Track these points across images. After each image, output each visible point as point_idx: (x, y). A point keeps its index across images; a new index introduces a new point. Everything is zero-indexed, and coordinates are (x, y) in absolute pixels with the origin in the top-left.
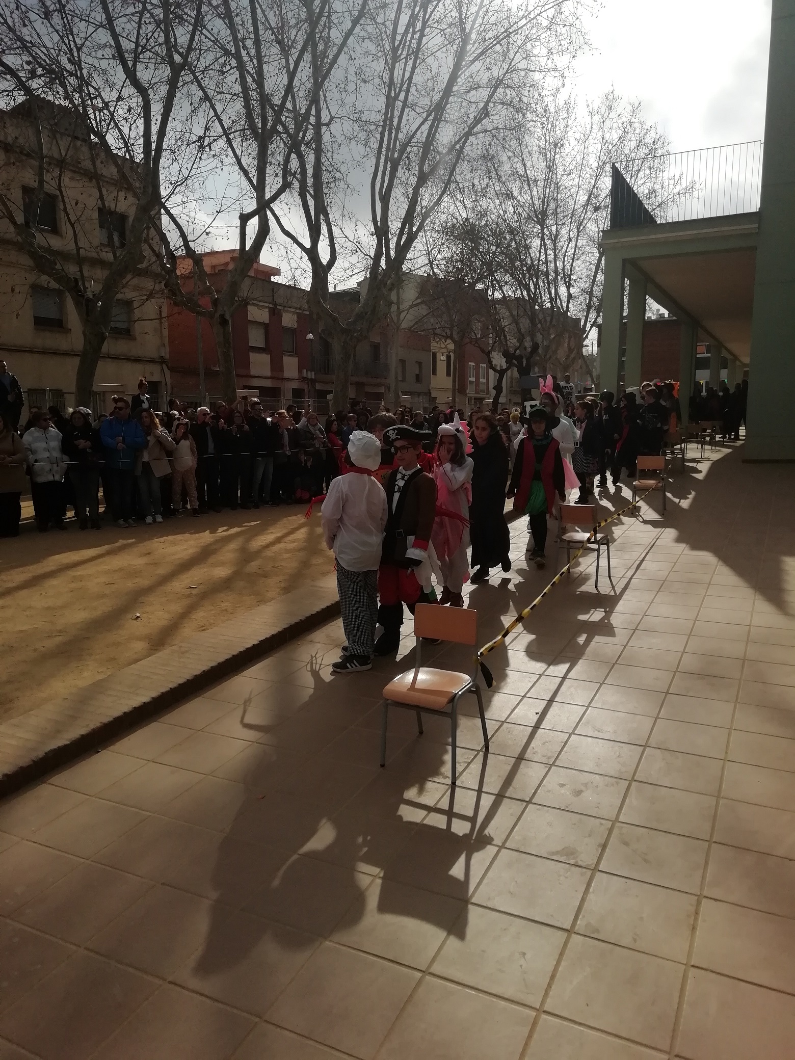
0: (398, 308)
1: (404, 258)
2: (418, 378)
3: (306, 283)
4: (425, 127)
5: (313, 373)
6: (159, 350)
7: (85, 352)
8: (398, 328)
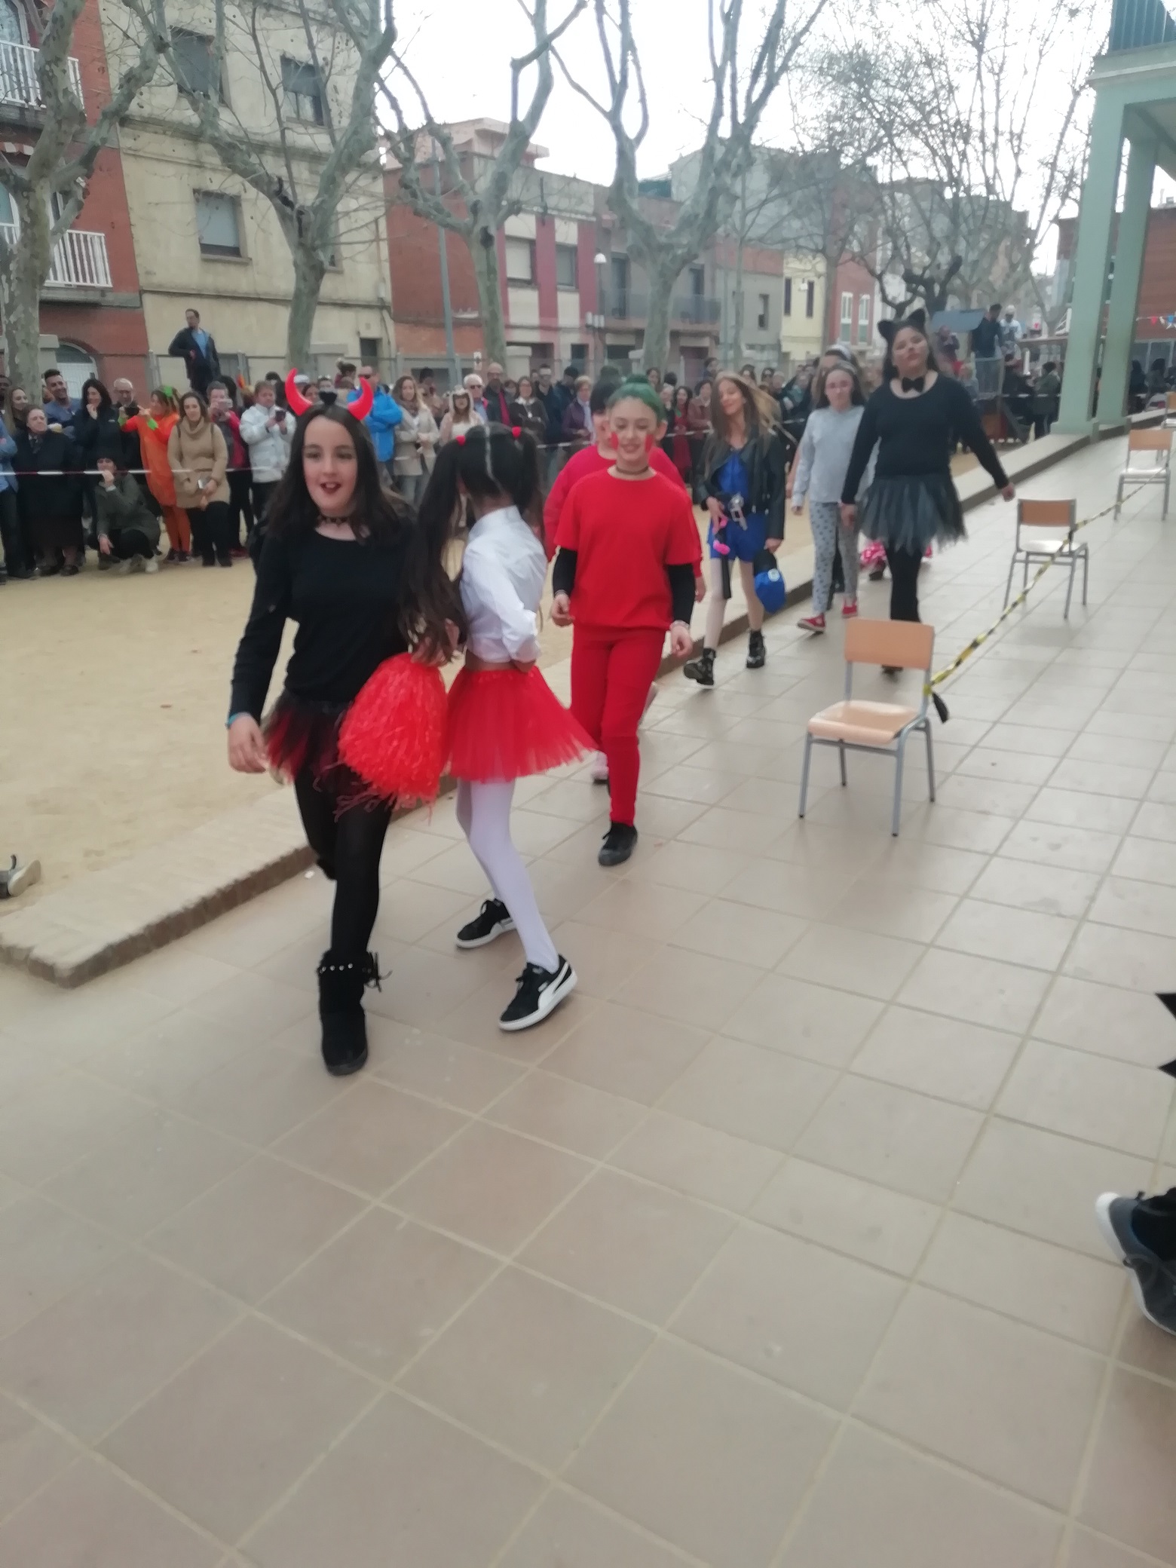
0: (743, 205)
1: (757, 120)
2: (762, 322)
5: (602, 318)
6: (376, 289)
7: (298, 294)
8: (742, 239)
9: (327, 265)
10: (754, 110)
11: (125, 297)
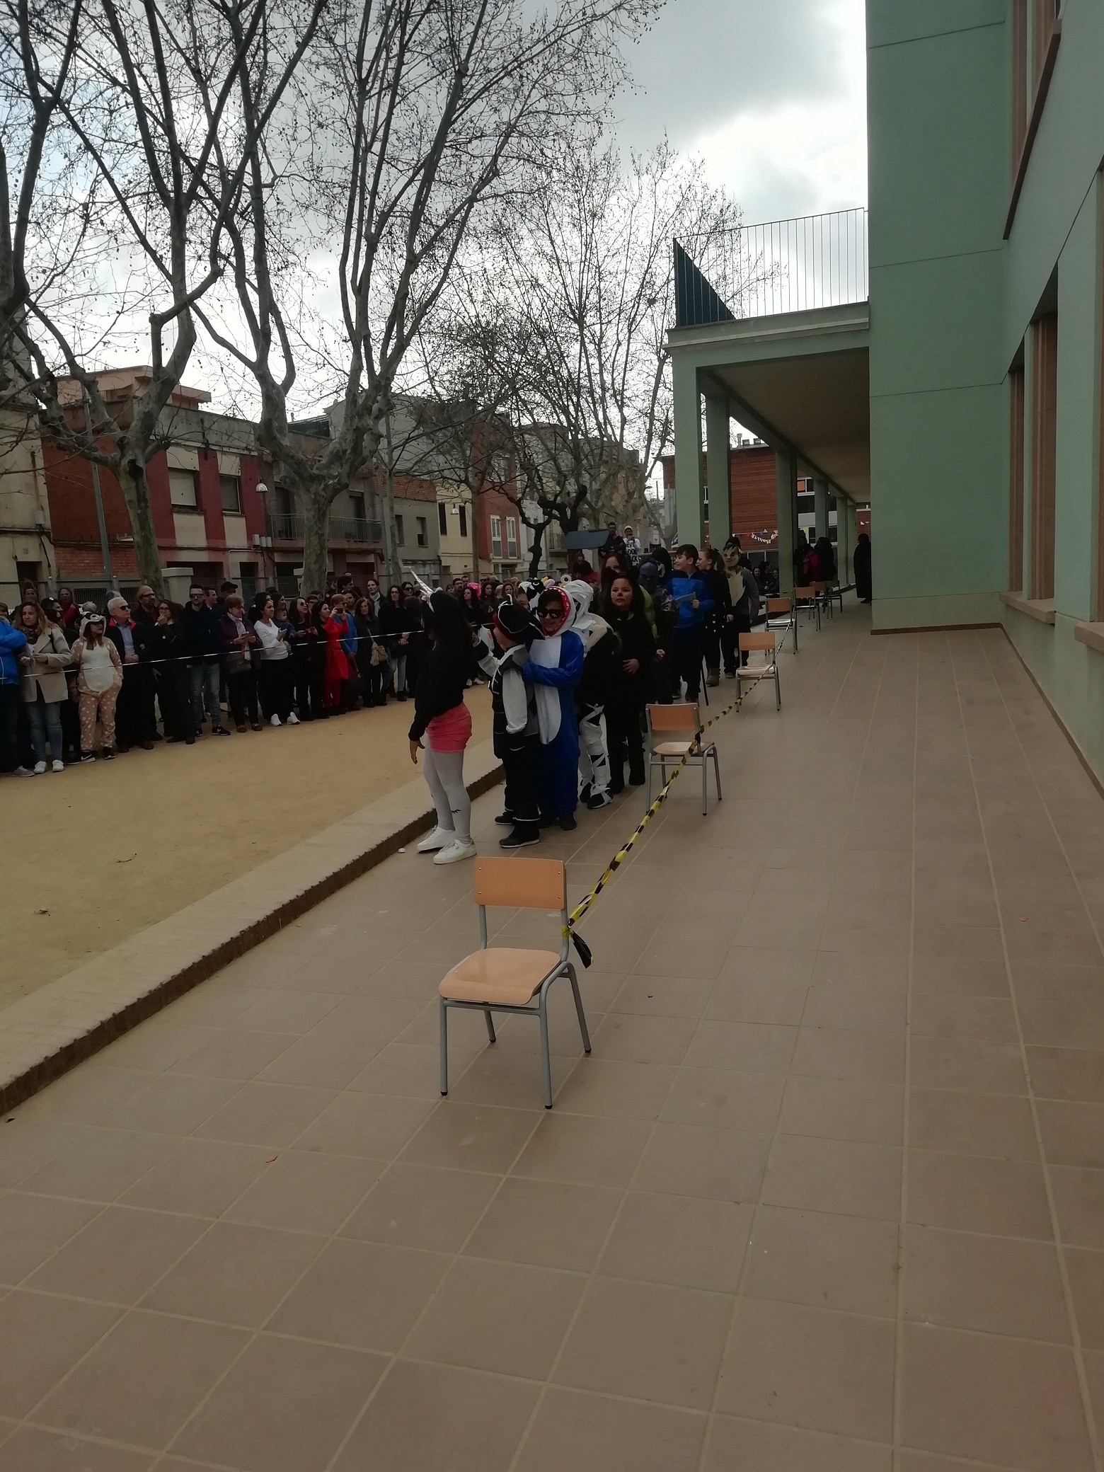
0: (389, 443)
1: (394, 373)
2: (421, 540)
3: (253, 411)
4: (412, 191)
5: (269, 539)
6: (34, 515)
8: (390, 471)
10: (390, 364)
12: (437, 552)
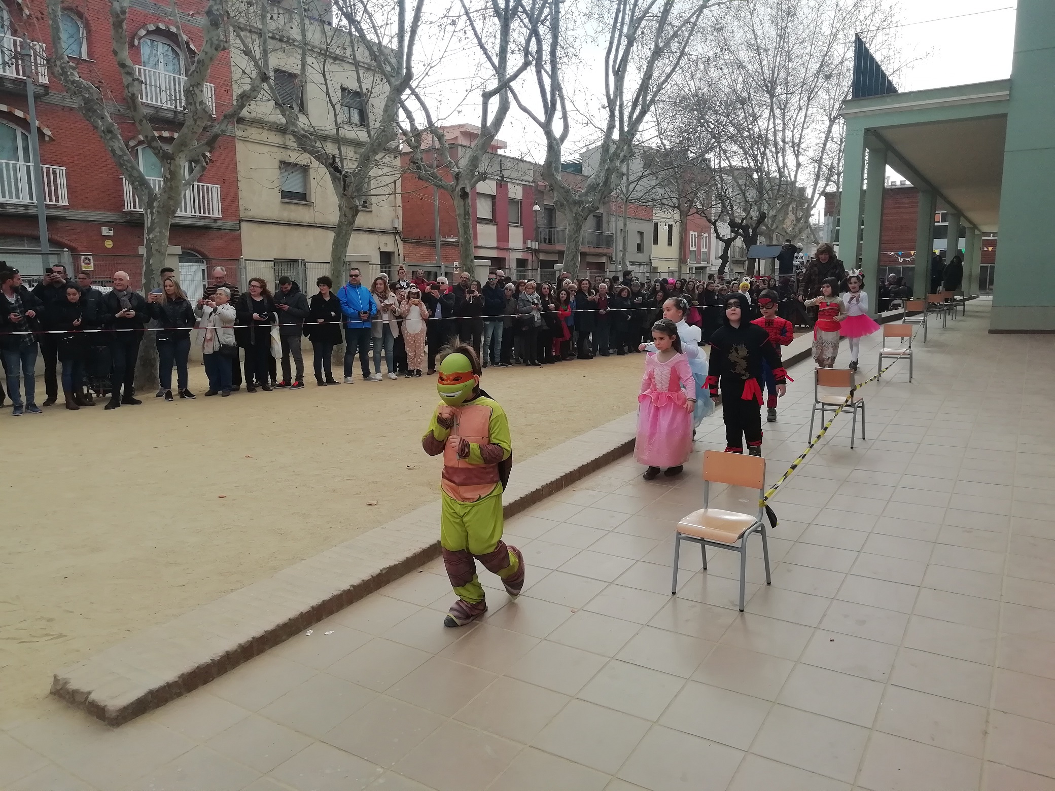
0: (628, 179)
1: (636, 130)
2: (640, 248)
5: (537, 243)
6: (393, 222)
7: (340, 224)
8: (627, 198)
9: (360, 207)
10: (635, 124)
11: (230, 223)
12: (650, 256)
